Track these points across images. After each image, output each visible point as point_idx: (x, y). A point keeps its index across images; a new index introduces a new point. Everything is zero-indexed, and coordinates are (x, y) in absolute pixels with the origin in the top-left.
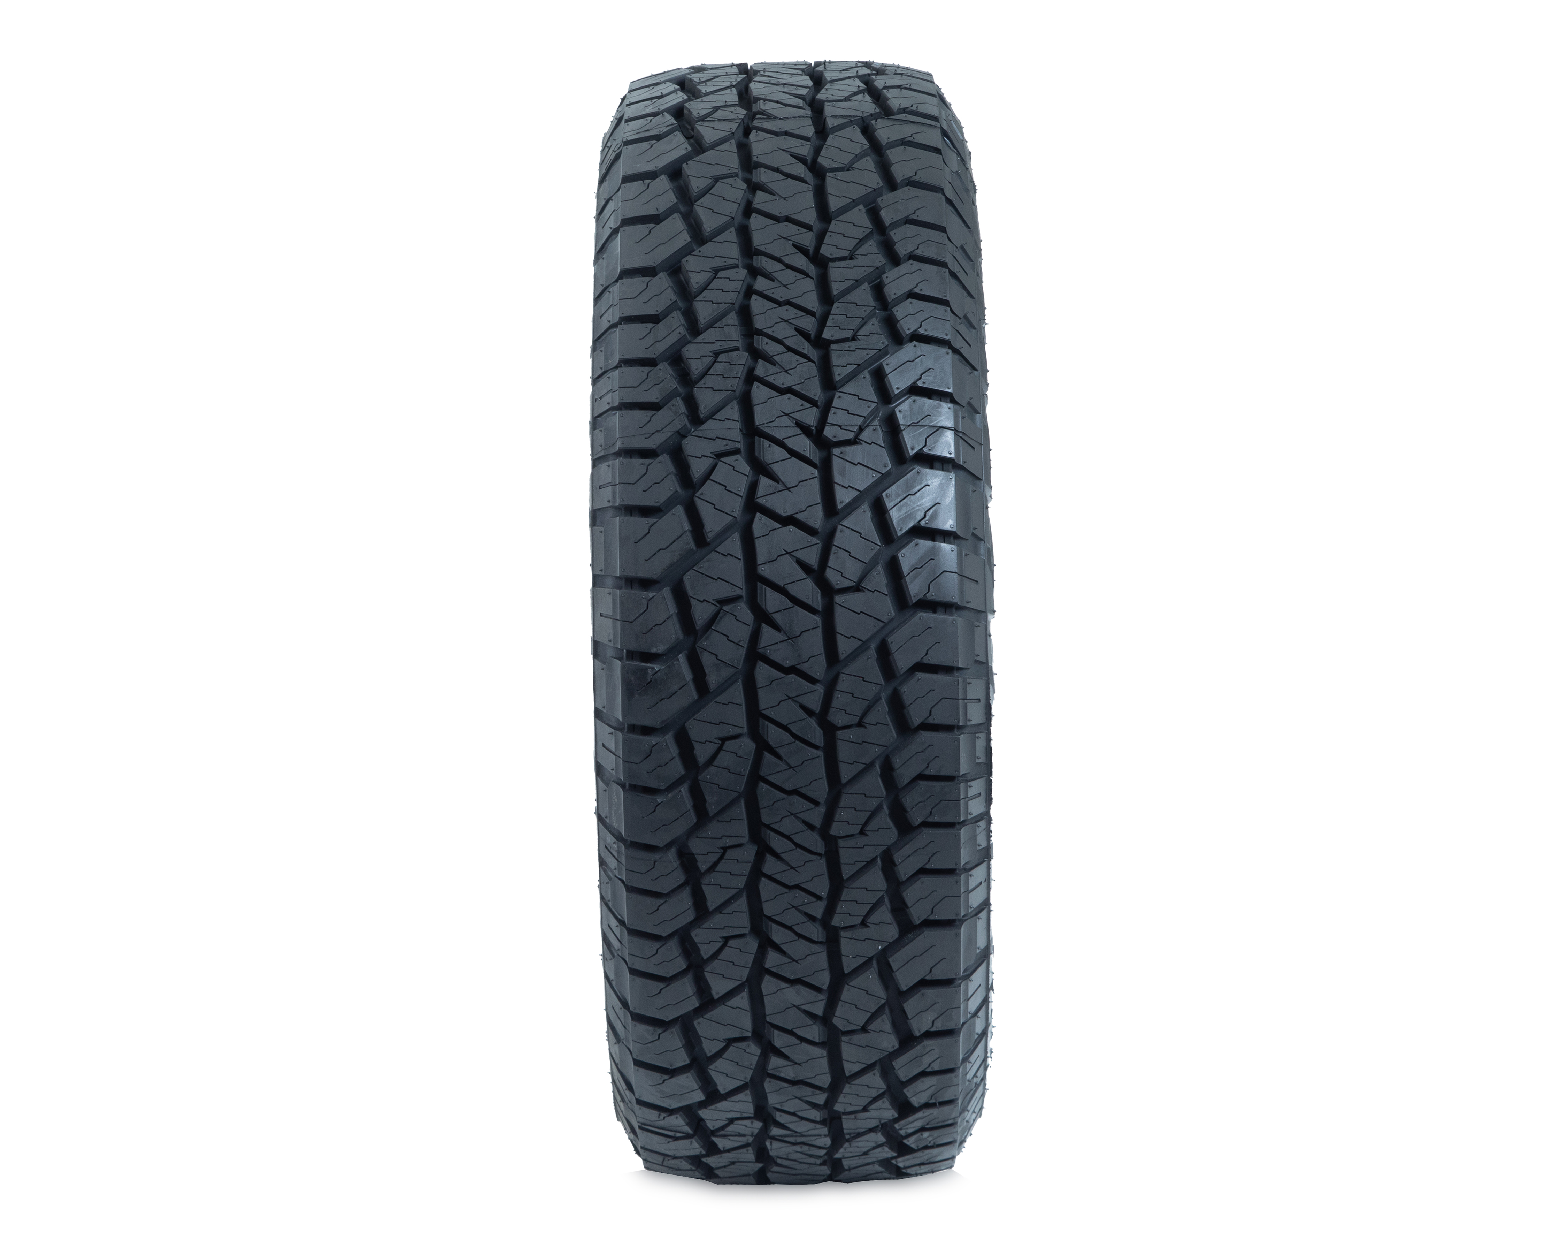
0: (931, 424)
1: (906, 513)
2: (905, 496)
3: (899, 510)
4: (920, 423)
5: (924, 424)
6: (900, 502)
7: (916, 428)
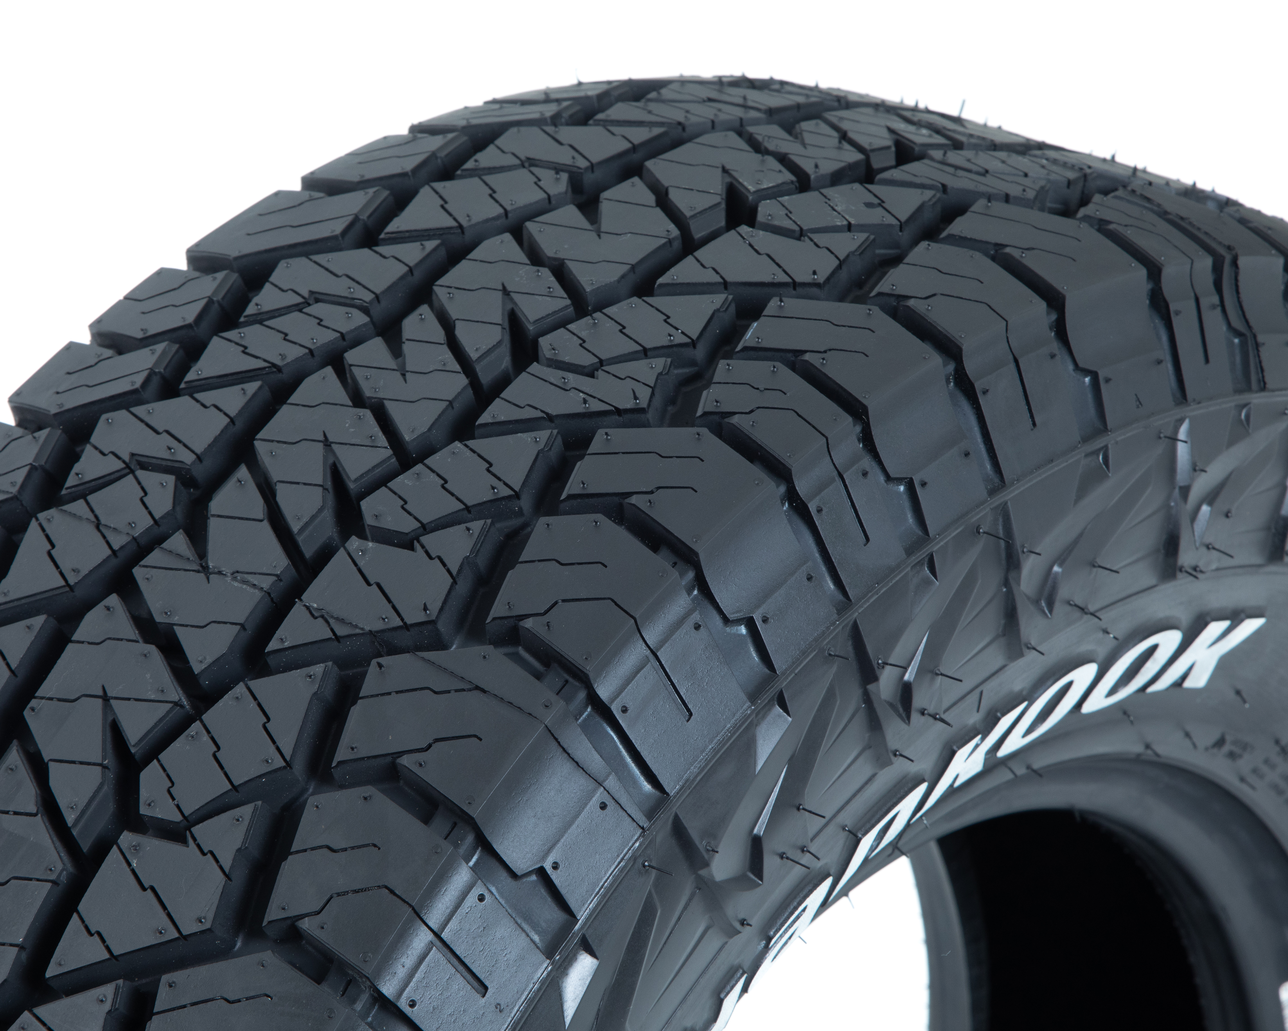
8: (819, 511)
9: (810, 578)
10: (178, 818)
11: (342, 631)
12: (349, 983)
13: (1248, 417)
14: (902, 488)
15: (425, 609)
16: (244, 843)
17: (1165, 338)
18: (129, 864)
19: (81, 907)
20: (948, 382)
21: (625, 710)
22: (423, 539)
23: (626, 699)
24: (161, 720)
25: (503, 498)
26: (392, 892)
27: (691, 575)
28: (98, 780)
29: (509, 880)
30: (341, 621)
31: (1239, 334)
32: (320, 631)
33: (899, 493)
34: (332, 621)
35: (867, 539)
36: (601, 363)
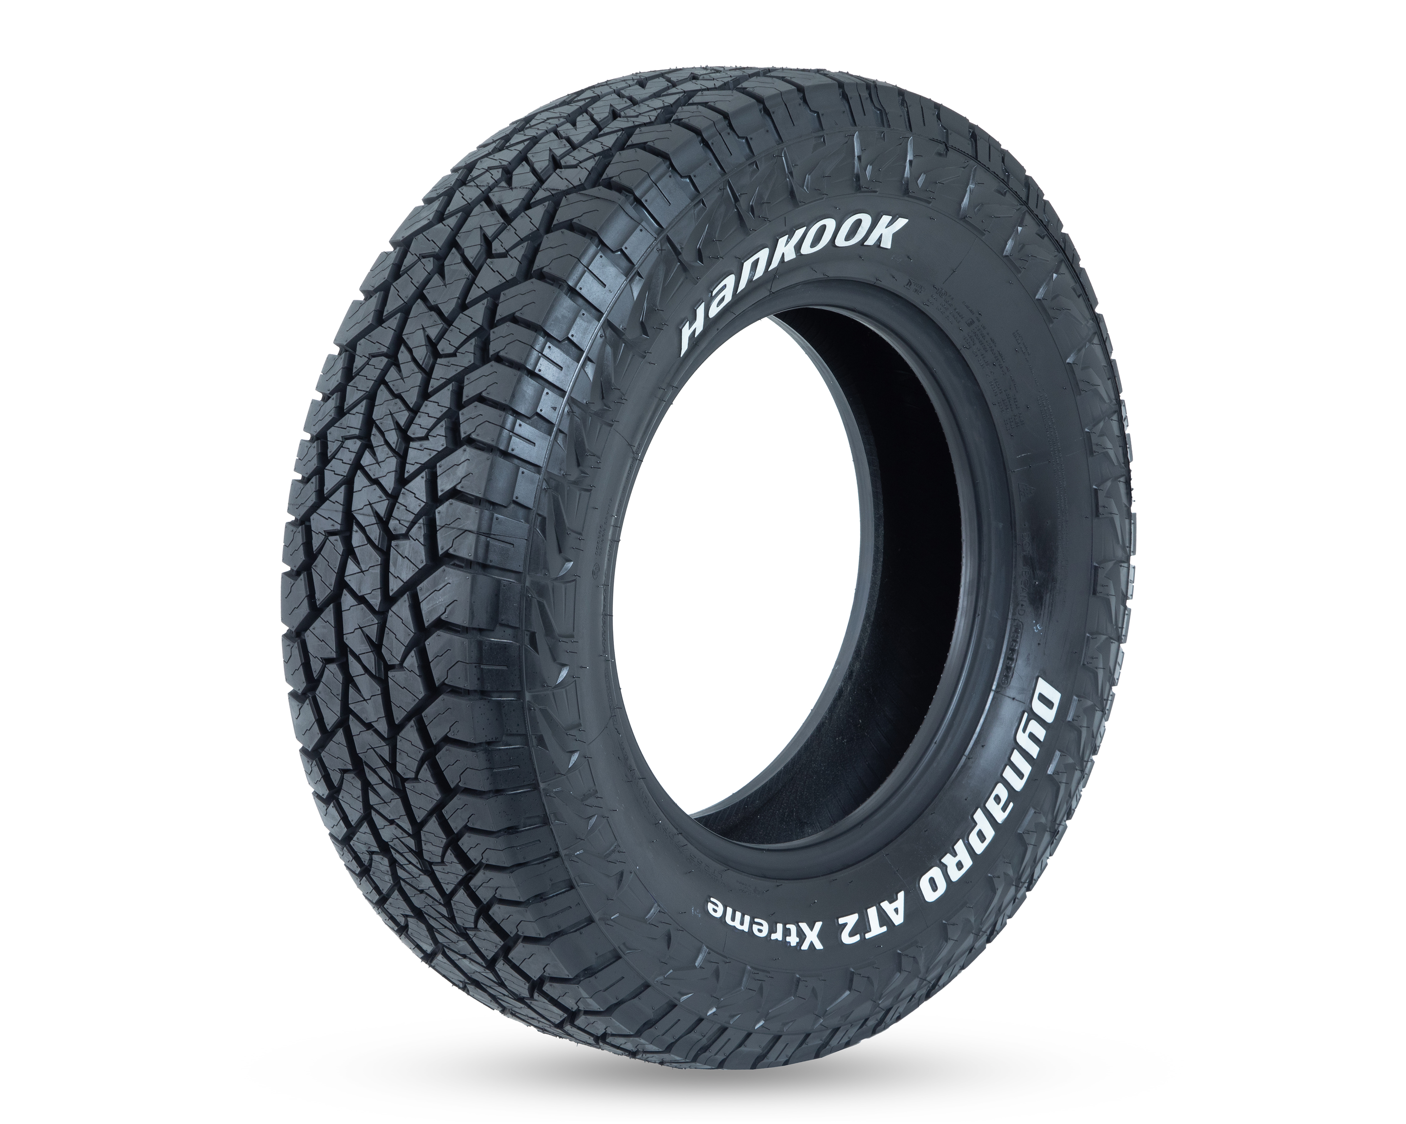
0: (459, 527)
1: (432, 606)
2: (432, 591)
3: (428, 603)
4: (452, 525)
5: (454, 526)
6: (429, 595)
7: (448, 529)
8: (712, 144)
9: (710, 164)
10: (504, 251)
11: (553, 192)
12: (560, 286)
13: (884, 136)
14: (744, 141)
15: (580, 180)
16: (525, 252)
17: (847, 107)
18: (490, 267)
19: (475, 282)
20: (761, 111)
21: (646, 201)
22: (580, 165)
23: (646, 197)
24: (498, 229)
25: (606, 150)
26: (571, 256)
27: (668, 163)
28: (480, 248)
29: (611, 253)
30: (554, 190)
31: (879, 110)
32: (548, 194)
33: (743, 142)
34: (551, 191)
35: (731, 154)
36: (640, 114)
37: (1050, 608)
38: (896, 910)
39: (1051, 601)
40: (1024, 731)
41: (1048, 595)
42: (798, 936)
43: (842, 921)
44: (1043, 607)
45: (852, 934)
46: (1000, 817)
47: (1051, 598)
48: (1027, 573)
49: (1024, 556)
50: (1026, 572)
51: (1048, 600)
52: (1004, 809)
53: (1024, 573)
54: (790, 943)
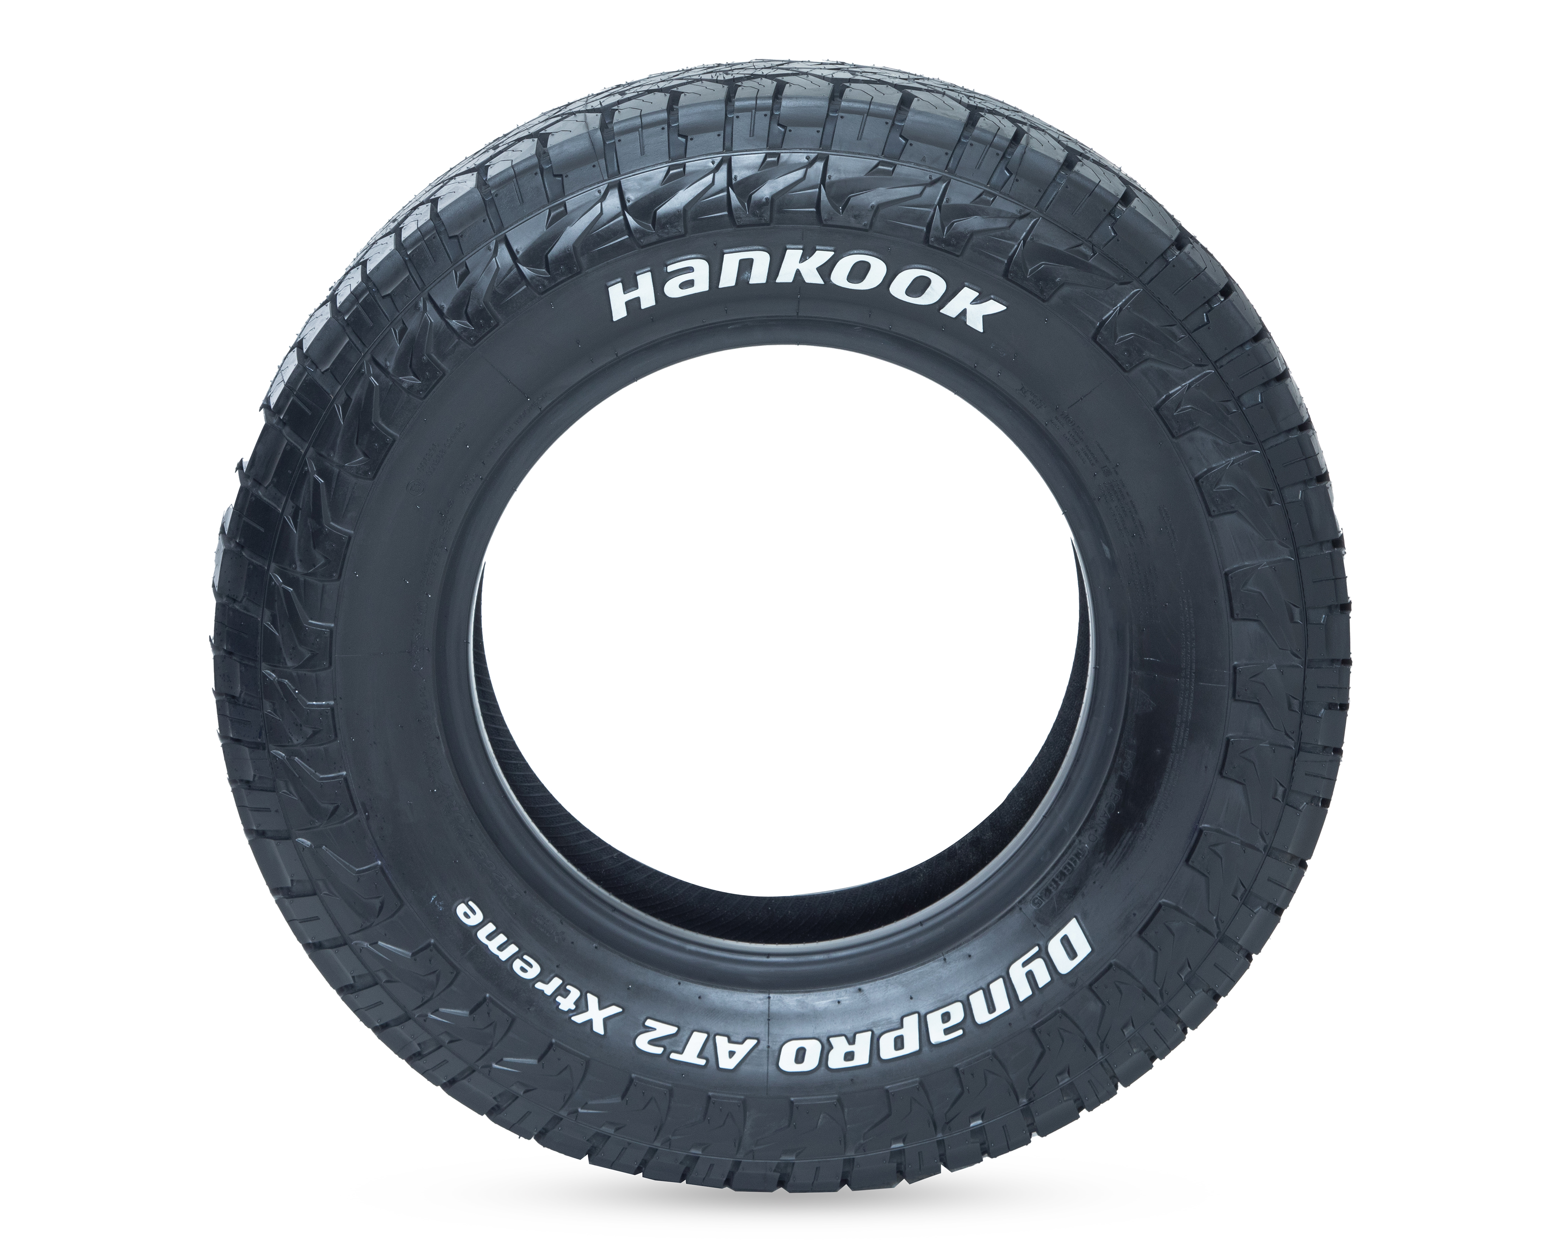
37: (1126, 849)
38: (732, 1054)
39: (1130, 842)
40: (1025, 964)
41: (1130, 834)
42: (577, 1003)
43: (649, 1023)
44: (1118, 844)
45: (652, 1042)
46: (937, 1035)
47: (1132, 838)
48: (1117, 797)
49: (1121, 777)
50: (1116, 795)
51: (1127, 838)
52: (947, 1031)
53: (1114, 795)
54: (559, 1004)
